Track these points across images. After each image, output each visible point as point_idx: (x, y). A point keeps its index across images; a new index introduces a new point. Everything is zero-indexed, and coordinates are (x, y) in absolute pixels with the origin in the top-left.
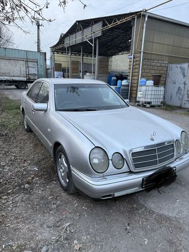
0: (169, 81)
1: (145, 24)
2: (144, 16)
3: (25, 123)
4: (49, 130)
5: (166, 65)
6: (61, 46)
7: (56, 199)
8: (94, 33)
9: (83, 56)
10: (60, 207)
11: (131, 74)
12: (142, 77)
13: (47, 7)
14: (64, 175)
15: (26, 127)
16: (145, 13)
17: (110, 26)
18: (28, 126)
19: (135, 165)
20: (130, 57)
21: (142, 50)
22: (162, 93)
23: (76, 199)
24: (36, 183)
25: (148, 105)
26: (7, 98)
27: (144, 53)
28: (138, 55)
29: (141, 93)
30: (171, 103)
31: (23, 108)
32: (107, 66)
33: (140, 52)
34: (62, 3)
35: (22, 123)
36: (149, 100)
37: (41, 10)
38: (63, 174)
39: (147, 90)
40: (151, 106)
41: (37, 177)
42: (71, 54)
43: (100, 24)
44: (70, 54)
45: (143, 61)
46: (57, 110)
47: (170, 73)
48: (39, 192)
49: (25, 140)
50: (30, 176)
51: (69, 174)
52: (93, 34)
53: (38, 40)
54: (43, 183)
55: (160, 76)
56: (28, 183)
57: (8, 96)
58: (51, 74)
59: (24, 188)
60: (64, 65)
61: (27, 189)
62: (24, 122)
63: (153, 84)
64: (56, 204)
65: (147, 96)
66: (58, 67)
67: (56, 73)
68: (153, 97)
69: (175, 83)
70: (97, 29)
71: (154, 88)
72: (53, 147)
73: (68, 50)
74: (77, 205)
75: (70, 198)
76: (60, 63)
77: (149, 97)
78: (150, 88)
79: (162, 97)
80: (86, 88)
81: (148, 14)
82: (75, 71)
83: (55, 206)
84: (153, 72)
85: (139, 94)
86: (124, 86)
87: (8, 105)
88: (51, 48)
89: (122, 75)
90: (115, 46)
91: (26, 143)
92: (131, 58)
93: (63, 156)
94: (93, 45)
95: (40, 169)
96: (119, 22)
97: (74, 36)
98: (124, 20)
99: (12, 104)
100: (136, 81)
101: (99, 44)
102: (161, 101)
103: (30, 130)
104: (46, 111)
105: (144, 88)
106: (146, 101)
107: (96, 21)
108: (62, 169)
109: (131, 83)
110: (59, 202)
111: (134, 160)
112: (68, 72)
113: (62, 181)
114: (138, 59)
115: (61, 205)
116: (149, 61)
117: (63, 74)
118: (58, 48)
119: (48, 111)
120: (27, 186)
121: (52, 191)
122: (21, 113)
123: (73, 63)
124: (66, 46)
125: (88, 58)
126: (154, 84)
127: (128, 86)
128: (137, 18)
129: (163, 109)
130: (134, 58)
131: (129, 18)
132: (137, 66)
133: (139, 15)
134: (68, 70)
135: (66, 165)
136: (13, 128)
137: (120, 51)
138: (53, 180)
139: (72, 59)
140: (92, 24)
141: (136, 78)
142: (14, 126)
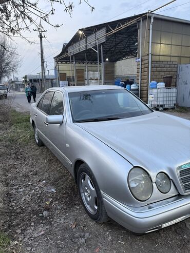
0: (180, 82)
1: (151, 26)
2: (150, 17)
3: (36, 136)
4: (67, 145)
5: (176, 66)
6: (65, 55)
7: (83, 230)
8: (98, 39)
9: (87, 64)
10: (90, 243)
11: (140, 77)
12: (152, 79)
13: (53, 13)
14: (91, 200)
15: (37, 141)
16: (151, 15)
17: (114, 31)
18: (39, 140)
19: (185, 186)
20: (137, 60)
21: (150, 52)
22: (175, 94)
23: (108, 230)
24: (56, 209)
25: (161, 109)
26: (15, 111)
27: (152, 55)
28: (146, 57)
29: (153, 96)
30: (184, 105)
31: (33, 121)
32: (113, 72)
33: (148, 55)
34: (68, 8)
35: (32, 137)
36: (161, 103)
37: (47, 15)
38: (88, 199)
39: (158, 93)
40: (164, 109)
41: (55, 201)
42: (76, 62)
43: (104, 30)
44: (74, 63)
45: (151, 63)
46: (74, 121)
47: (180, 73)
48: (61, 221)
49: (37, 156)
50: (48, 200)
51: (98, 200)
52: (97, 41)
53: (42, 51)
54: (64, 209)
55: (171, 77)
56: (47, 209)
57: (15, 109)
58: (56, 84)
59: (43, 216)
60: (69, 74)
61: (46, 218)
62: (34, 136)
63: (164, 87)
64: (83, 237)
65: (159, 99)
66: (63, 77)
67: (61, 82)
68: (165, 99)
69: (186, 84)
70: (102, 36)
71: (166, 90)
72: (73, 166)
73: (72, 59)
74: (110, 238)
75: (101, 229)
76: (65, 72)
77: (162, 99)
78: (162, 91)
79: (174, 98)
80: (104, 94)
81: (153, 16)
82: (81, 79)
83: (83, 240)
84: (163, 74)
85: (150, 98)
86: (133, 90)
87: (16, 118)
88: (54, 58)
89: (128, 80)
90: (119, 51)
91: (39, 159)
92: (139, 61)
93: (87, 177)
94: (98, 52)
95: (59, 191)
96: (123, 27)
97: (77, 44)
98: (129, 24)
99: (20, 117)
100: (145, 85)
101: (104, 51)
102: (174, 103)
103: (41, 144)
104: (61, 123)
105: (155, 91)
106: (158, 104)
107: (99, 27)
108: (87, 192)
109: (141, 87)
110: (87, 235)
111: (183, 181)
112: (74, 81)
113: (88, 207)
114: (146, 62)
115: (91, 238)
116: (158, 63)
117: (69, 83)
118: (62, 58)
119: (64, 123)
120: (45, 213)
121: (76, 220)
122: (31, 125)
123: (78, 71)
124: (70, 55)
125: (92, 65)
126: (166, 86)
127: (138, 90)
128: (143, 20)
129: (177, 111)
130: (142, 61)
131: (133, 22)
132: (146, 69)
133: (144, 17)
134: (73, 78)
135: (93, 189)
136: (23, 143)
137: (124, 56)
138: (75, 204)
139: (77, 68)
140: (95, 31)
141: (145, 81)
142: (25, 140)
